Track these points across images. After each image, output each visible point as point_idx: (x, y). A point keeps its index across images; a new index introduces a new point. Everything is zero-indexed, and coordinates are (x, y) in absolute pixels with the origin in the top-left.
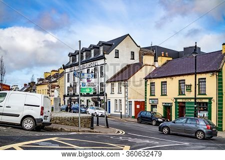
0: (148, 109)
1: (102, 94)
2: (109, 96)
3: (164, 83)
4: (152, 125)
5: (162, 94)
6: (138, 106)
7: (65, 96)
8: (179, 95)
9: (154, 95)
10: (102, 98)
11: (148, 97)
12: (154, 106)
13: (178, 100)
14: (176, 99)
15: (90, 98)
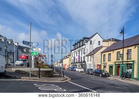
0: (102, 68)
1: (84, 62)
2: (87, 62)
3: (110, 54)
4: (99, 76)
5: (109, 60)
6: (98, 67)
7: (71, 63)
8: (117, 60)
9: (105, 61)
10: (84, 63)
11: (102, 62)
12: (105, 67)
13: (116, 63)
14: (115, 62)
15: (79, 64)
